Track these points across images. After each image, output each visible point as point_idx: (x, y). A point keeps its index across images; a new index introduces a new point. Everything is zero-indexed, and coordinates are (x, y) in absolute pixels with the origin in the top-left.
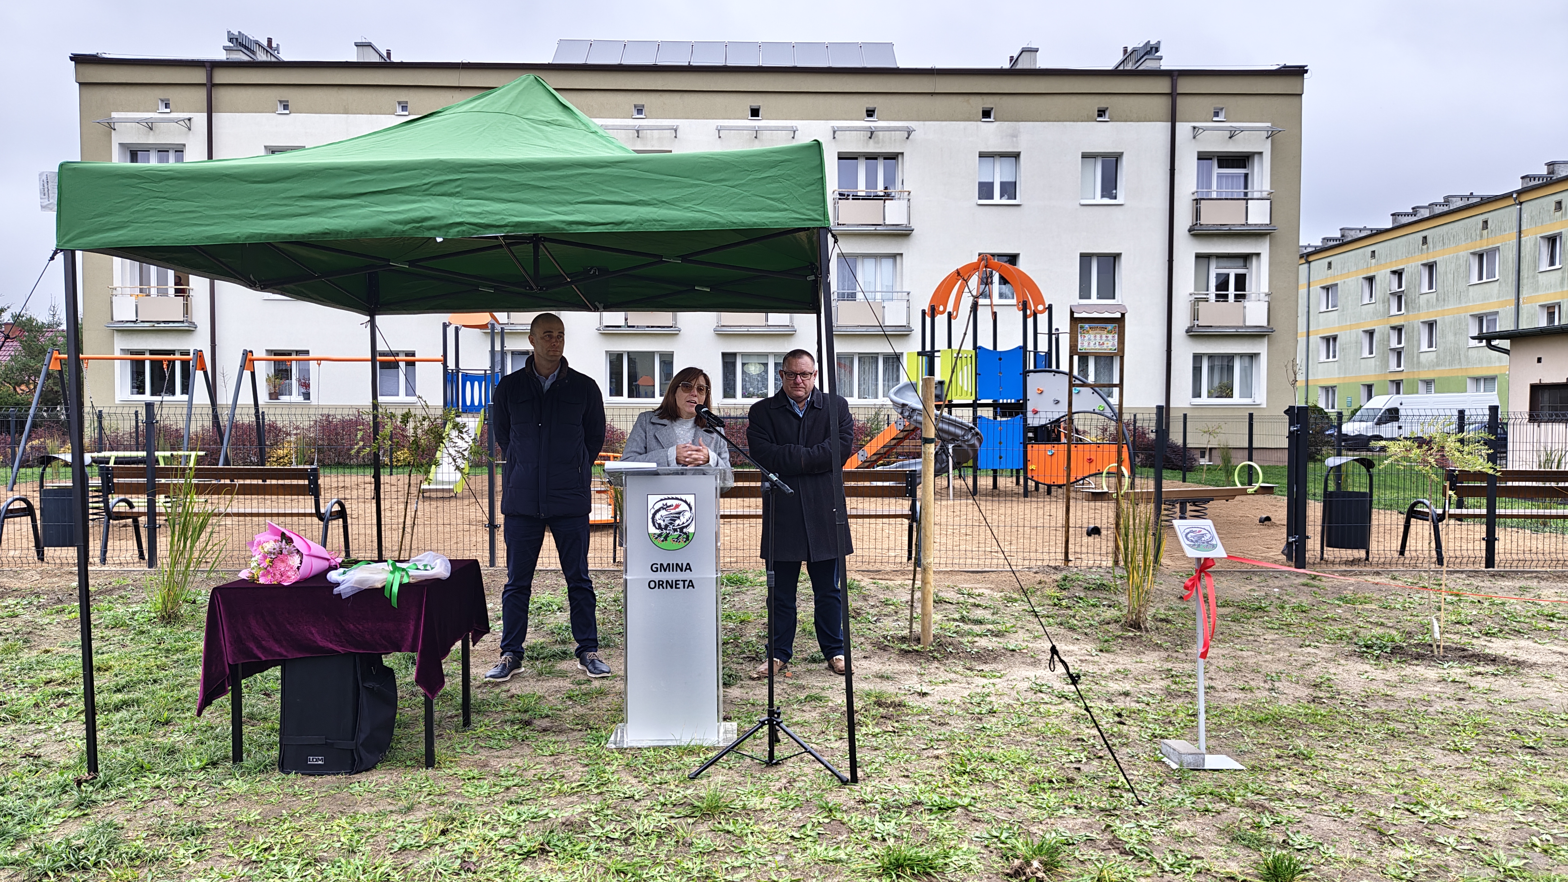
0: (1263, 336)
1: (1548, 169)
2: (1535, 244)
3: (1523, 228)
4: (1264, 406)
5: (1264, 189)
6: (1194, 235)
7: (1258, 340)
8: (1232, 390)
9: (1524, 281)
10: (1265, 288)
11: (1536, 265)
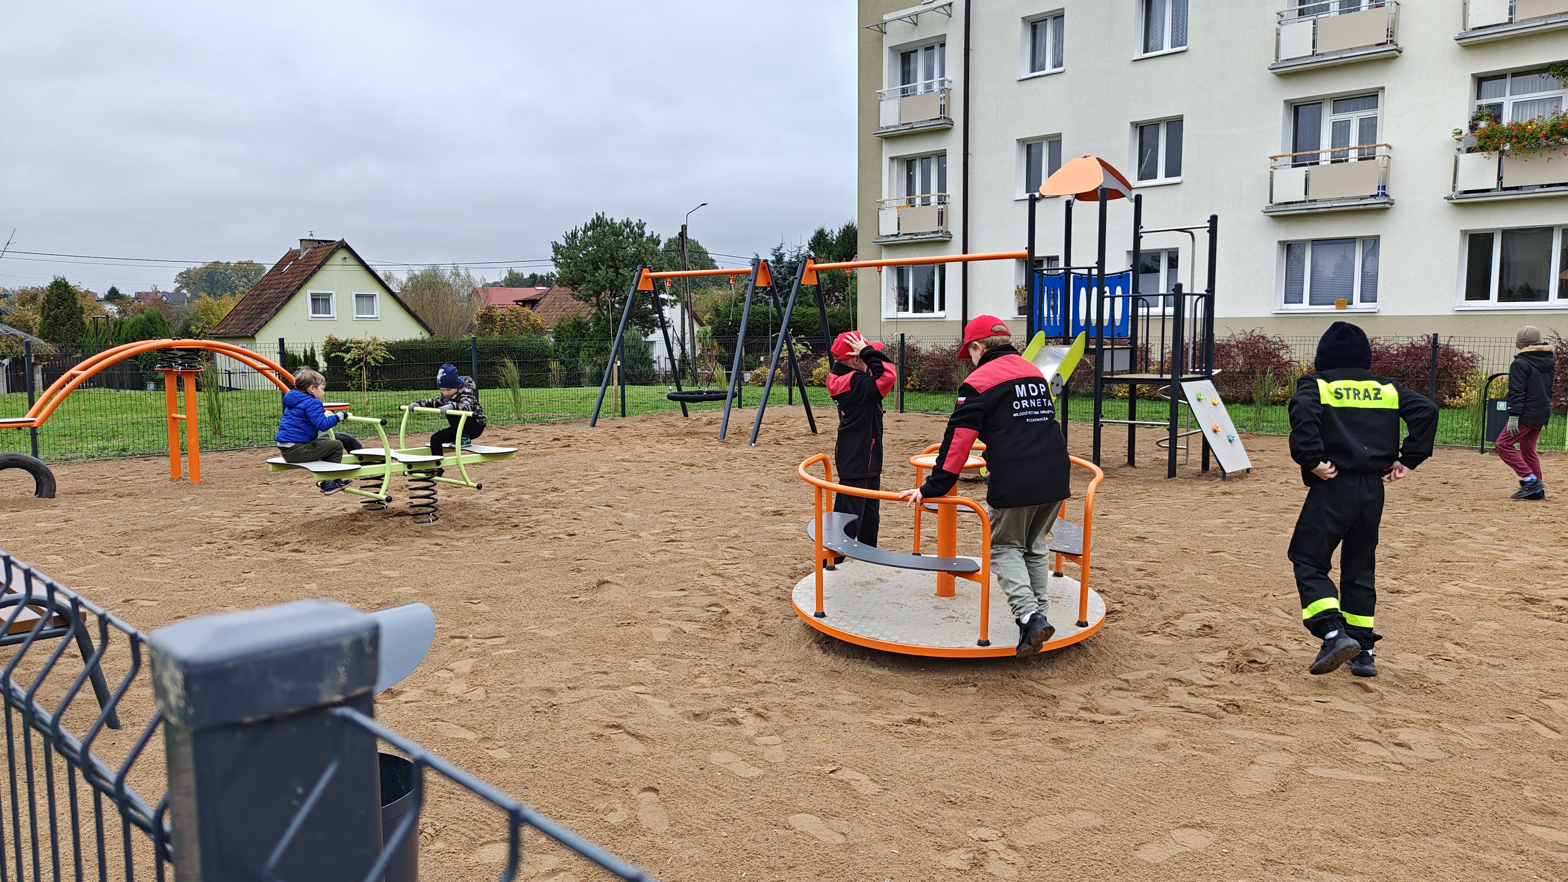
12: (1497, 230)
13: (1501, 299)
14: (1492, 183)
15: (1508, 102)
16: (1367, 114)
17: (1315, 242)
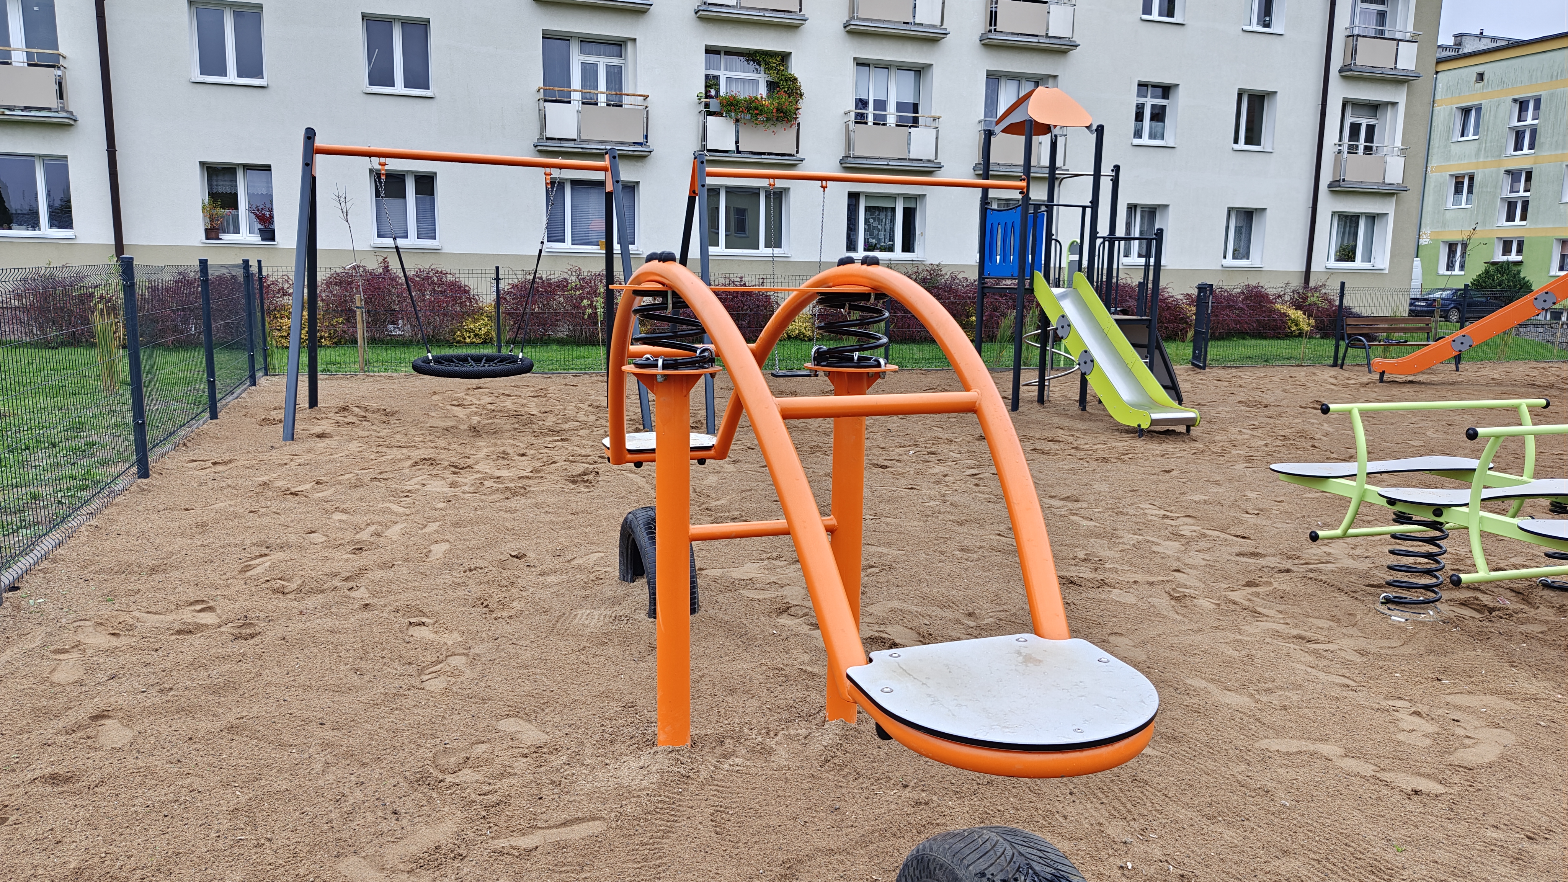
0: (1392, 195)
1: (1455, 41)
2: (1450, 114)
3: (1437, 97)
4: (1387, 271)
5: (1408, 30)
6: (1344, 77)
7: (1388, 199)
8: (1354, 254)
9: (1434, 150)
10: (1398, 143)
11: (1449, 136)
12: (722, 186)
13: (727, 246)
14: (732, 147)
15: (723, 75)
16: (614, 61)
17: (575, 183)
